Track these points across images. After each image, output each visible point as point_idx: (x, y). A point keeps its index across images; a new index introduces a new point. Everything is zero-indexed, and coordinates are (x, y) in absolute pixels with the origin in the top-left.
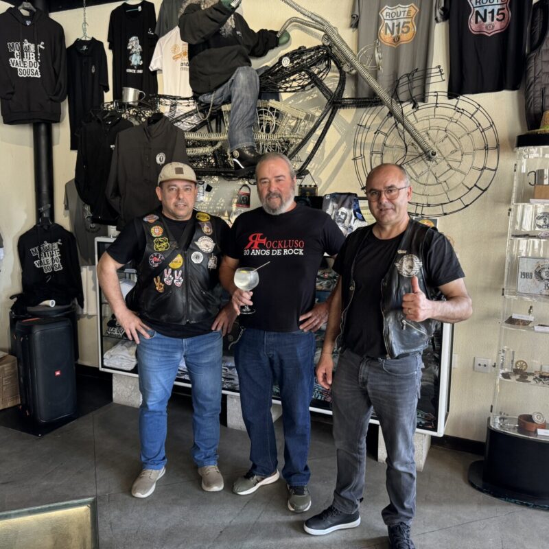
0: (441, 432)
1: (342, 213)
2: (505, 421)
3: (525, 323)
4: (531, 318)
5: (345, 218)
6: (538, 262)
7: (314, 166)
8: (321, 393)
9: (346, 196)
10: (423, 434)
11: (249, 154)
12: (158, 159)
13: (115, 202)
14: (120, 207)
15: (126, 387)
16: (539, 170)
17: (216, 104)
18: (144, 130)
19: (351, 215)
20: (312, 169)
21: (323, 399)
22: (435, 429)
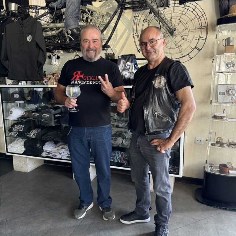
0: (181, 175)
1: (128, 65)
2: (212, 167)
3: (222, 118)
4: (224, 115)
5: (130, 68)
6: (227, 87)
7: (112, 43)
8: (120, 159)
9: (129, 56)
10: (172, 176)
11: (76, 32)
12: (28, 39)
13: (5, 63)
14: (8, 66)
15: (20, 162)
16: (227, 38)
17: (58, 8)
18: (20, 23)
19: (133, 66)
20: (111, 45)
21: (121, 162)
22: (178, 174)
